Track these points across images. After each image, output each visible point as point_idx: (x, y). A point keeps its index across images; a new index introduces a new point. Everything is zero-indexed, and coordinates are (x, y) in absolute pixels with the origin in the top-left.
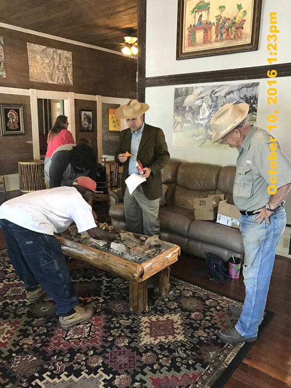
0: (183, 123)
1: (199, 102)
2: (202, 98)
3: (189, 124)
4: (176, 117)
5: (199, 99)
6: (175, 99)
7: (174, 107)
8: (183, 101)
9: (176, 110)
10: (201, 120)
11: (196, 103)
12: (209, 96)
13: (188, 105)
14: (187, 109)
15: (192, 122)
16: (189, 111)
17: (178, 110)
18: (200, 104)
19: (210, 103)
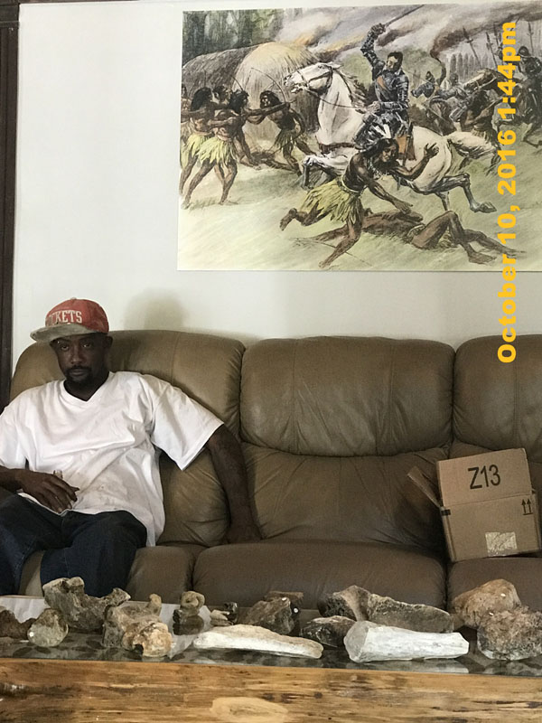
0: (232, 164)
1: (310, 75)
2: (326, 58)
3: (266, 170)
4: (195, 139)
5: (311, 62)
6: (186, 59)
7: (185, 95)
8: (229, 71)
9: (194, 106)
10: (326, 149)
11: (297, 78)
12: (357, 49)
13: (257, 86)
14: (254, 103)
15: (280, 158)
16: (261, 115)
17: (202, 110)
18: (316, 84)
19: (367, 80)
